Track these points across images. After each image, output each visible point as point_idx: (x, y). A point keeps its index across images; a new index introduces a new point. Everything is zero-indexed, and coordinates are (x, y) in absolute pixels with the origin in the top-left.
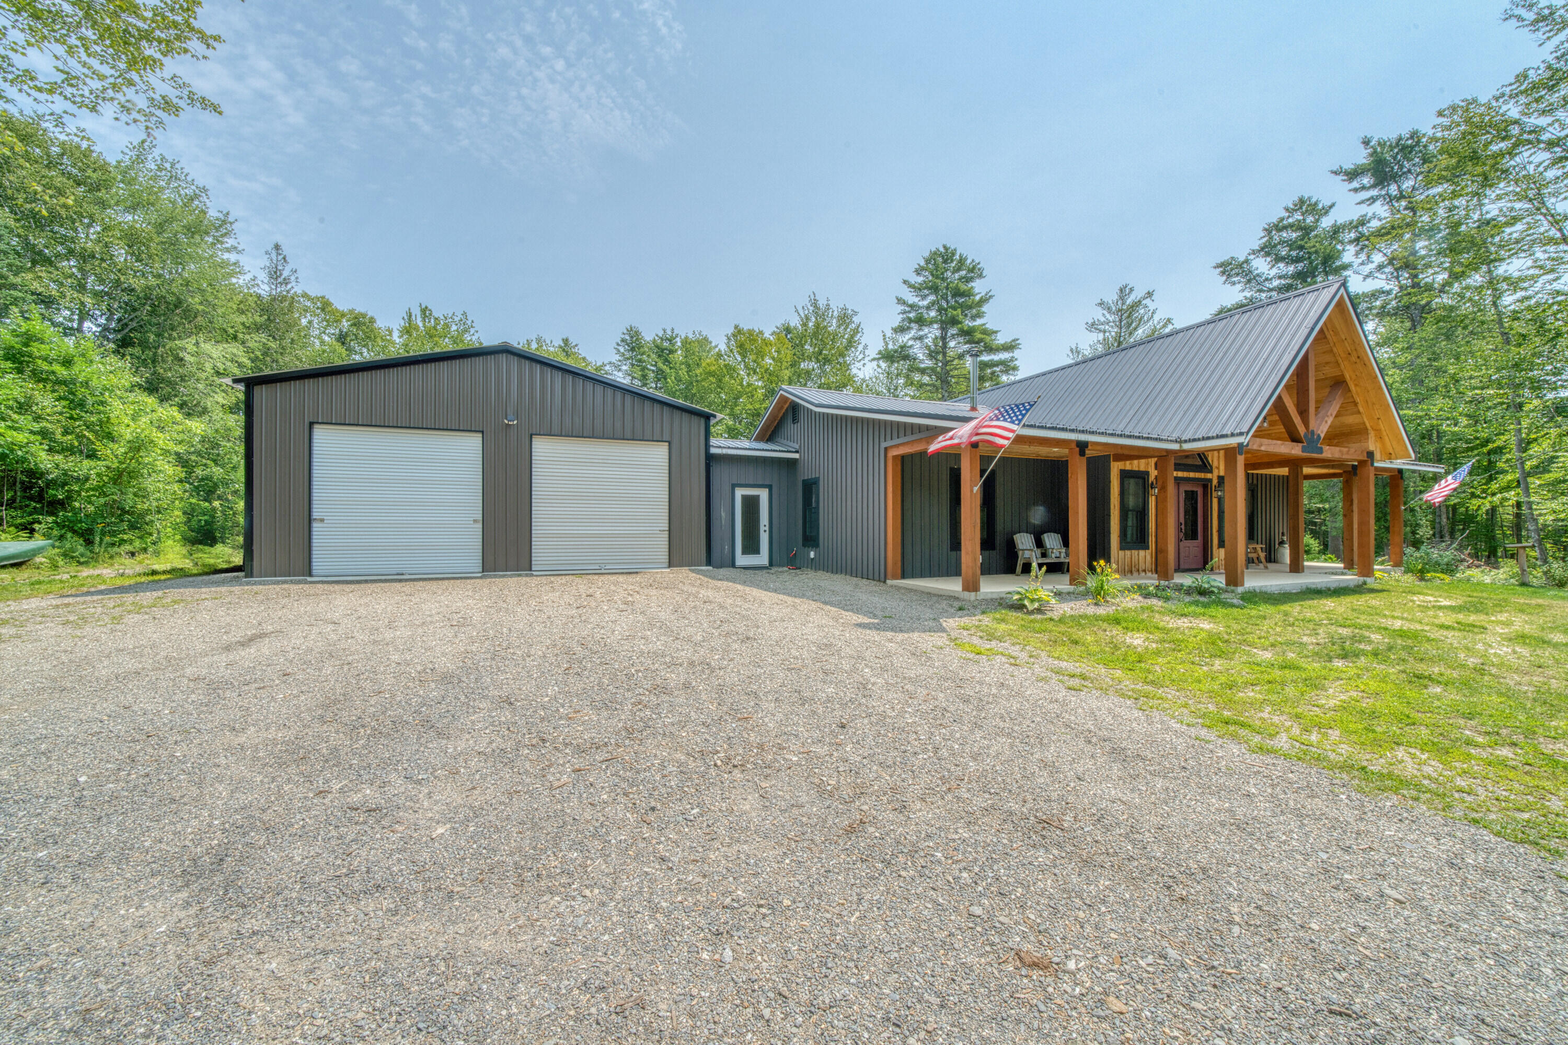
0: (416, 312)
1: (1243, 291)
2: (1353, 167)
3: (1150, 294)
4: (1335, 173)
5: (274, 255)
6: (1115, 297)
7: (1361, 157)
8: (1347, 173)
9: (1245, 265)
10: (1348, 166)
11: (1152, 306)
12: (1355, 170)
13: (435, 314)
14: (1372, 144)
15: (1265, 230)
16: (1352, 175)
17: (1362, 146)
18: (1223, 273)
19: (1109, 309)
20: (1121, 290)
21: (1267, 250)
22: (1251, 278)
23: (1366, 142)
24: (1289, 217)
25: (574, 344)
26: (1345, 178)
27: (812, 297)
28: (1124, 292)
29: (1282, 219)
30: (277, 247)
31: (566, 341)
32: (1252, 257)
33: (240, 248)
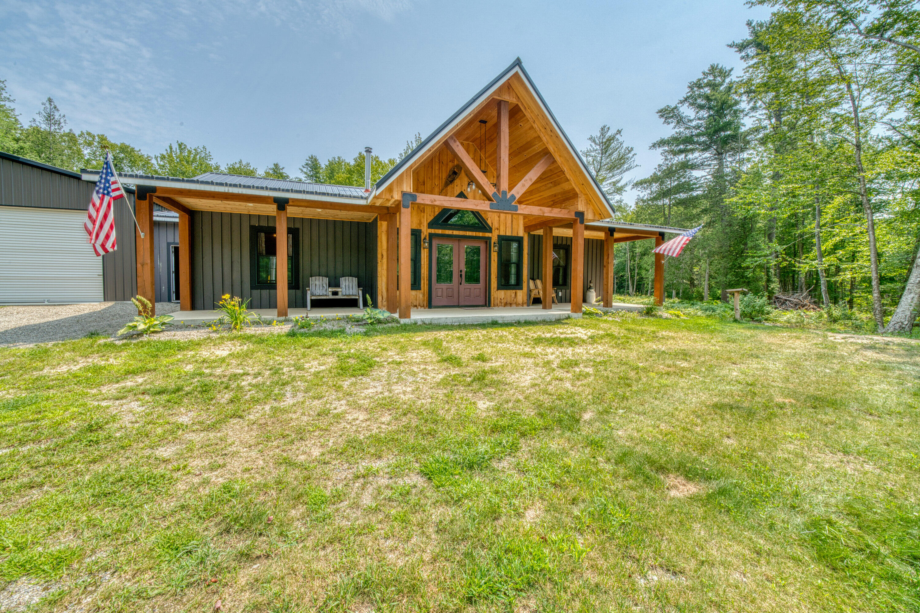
0: (175, 147)
1: (675, 128)
2: (741, 42)
3: (619, 132)
4: (730, 46)
5: (48, 106)
6: (599, 135)
7: (746, 35)
8: (737, 46)
9: (675, 111)
10: (739, 41)
11: (621, 139)
12: (743, 44)
13: (188, 147)
14: (753, 25)
15: (689, 87)
16: (742, 47)
17: (747, 27)
18: (662, 116)
19: (594, 141)
20: (602, 129)
21: (690, 100)
22: (680, 120)
23: (749, 24)
24: (704, 78)
25: (281, 167)
26: (737, 49)
27: (418, 136)
28: (604, 130)
29: (699, 80)
30: (50, 100)
31: (276, 165)
32: (680, 105)
33: (11, 98)
